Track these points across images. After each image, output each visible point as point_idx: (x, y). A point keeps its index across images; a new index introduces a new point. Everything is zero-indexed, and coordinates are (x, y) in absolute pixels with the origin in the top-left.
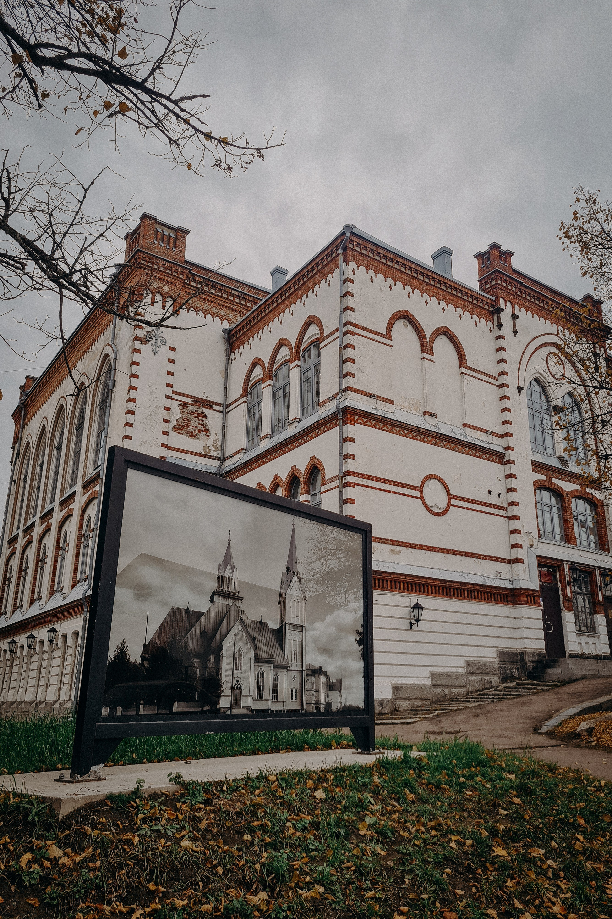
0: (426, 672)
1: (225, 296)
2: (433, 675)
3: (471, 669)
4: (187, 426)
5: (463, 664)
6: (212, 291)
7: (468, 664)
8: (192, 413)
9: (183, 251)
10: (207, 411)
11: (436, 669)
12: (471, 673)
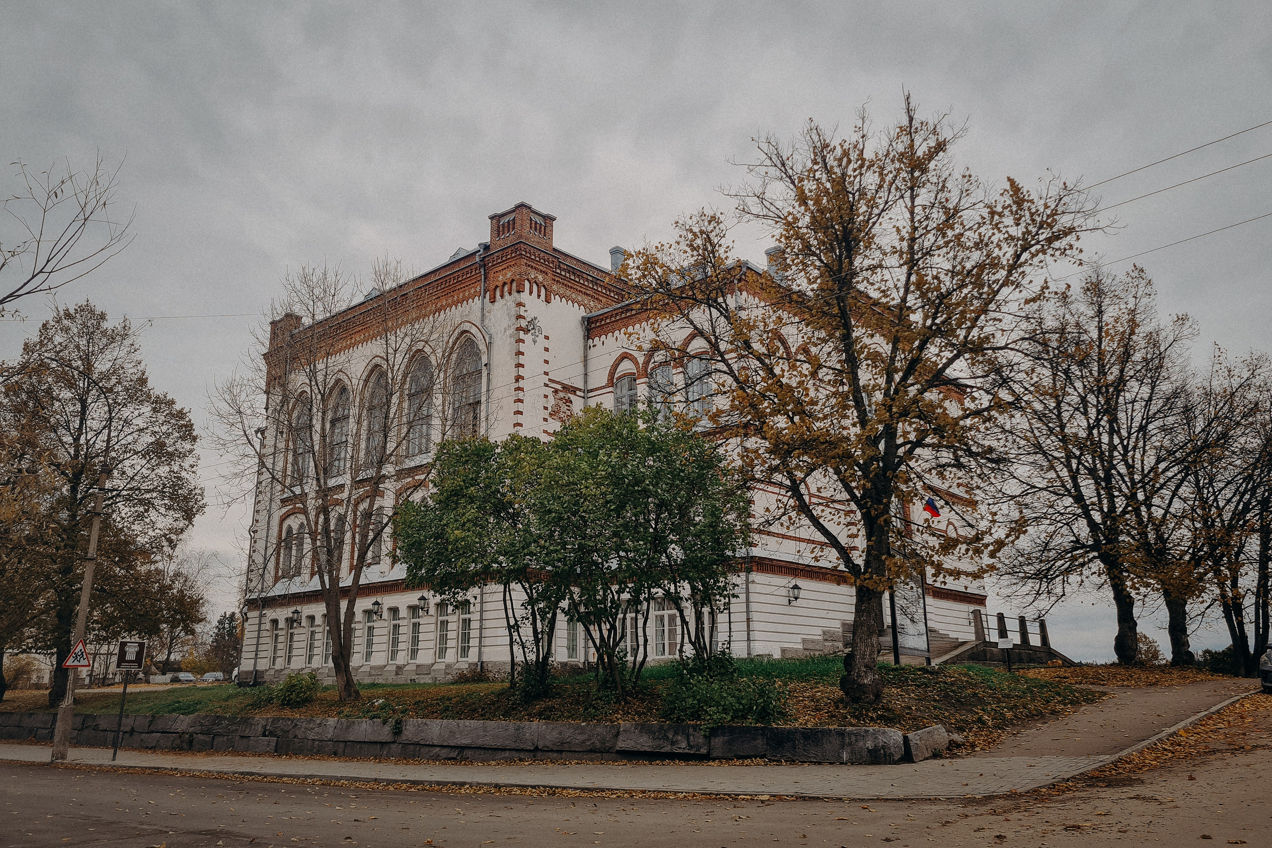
0: (799, 639)
1: (582, 281)
2: (804, 641)
3: (826, 637)
4: (558, 412)
5: (821, 633)
6: (573, 277)
7: (824, 633)
8: (561, 399)
9: (551, 239)
10: (572, 397)
11: (805, 637)
12: (826, 640)
